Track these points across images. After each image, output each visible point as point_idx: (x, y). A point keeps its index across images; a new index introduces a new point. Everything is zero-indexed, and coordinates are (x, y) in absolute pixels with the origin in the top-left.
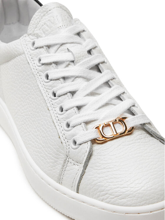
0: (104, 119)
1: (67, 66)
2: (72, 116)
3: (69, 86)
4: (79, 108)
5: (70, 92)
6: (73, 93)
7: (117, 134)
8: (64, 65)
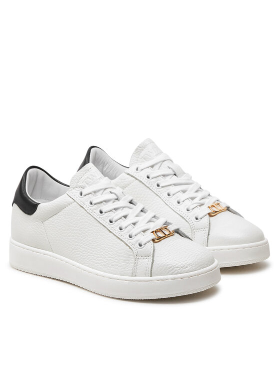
0: (154, 228)
1: (113, 202)
2: (131, 230)
3: (121, 213)
4: (134, 224)
5: (123, 217)
6: (125, 217)
7: (165, 234)
8: (111, 202)
